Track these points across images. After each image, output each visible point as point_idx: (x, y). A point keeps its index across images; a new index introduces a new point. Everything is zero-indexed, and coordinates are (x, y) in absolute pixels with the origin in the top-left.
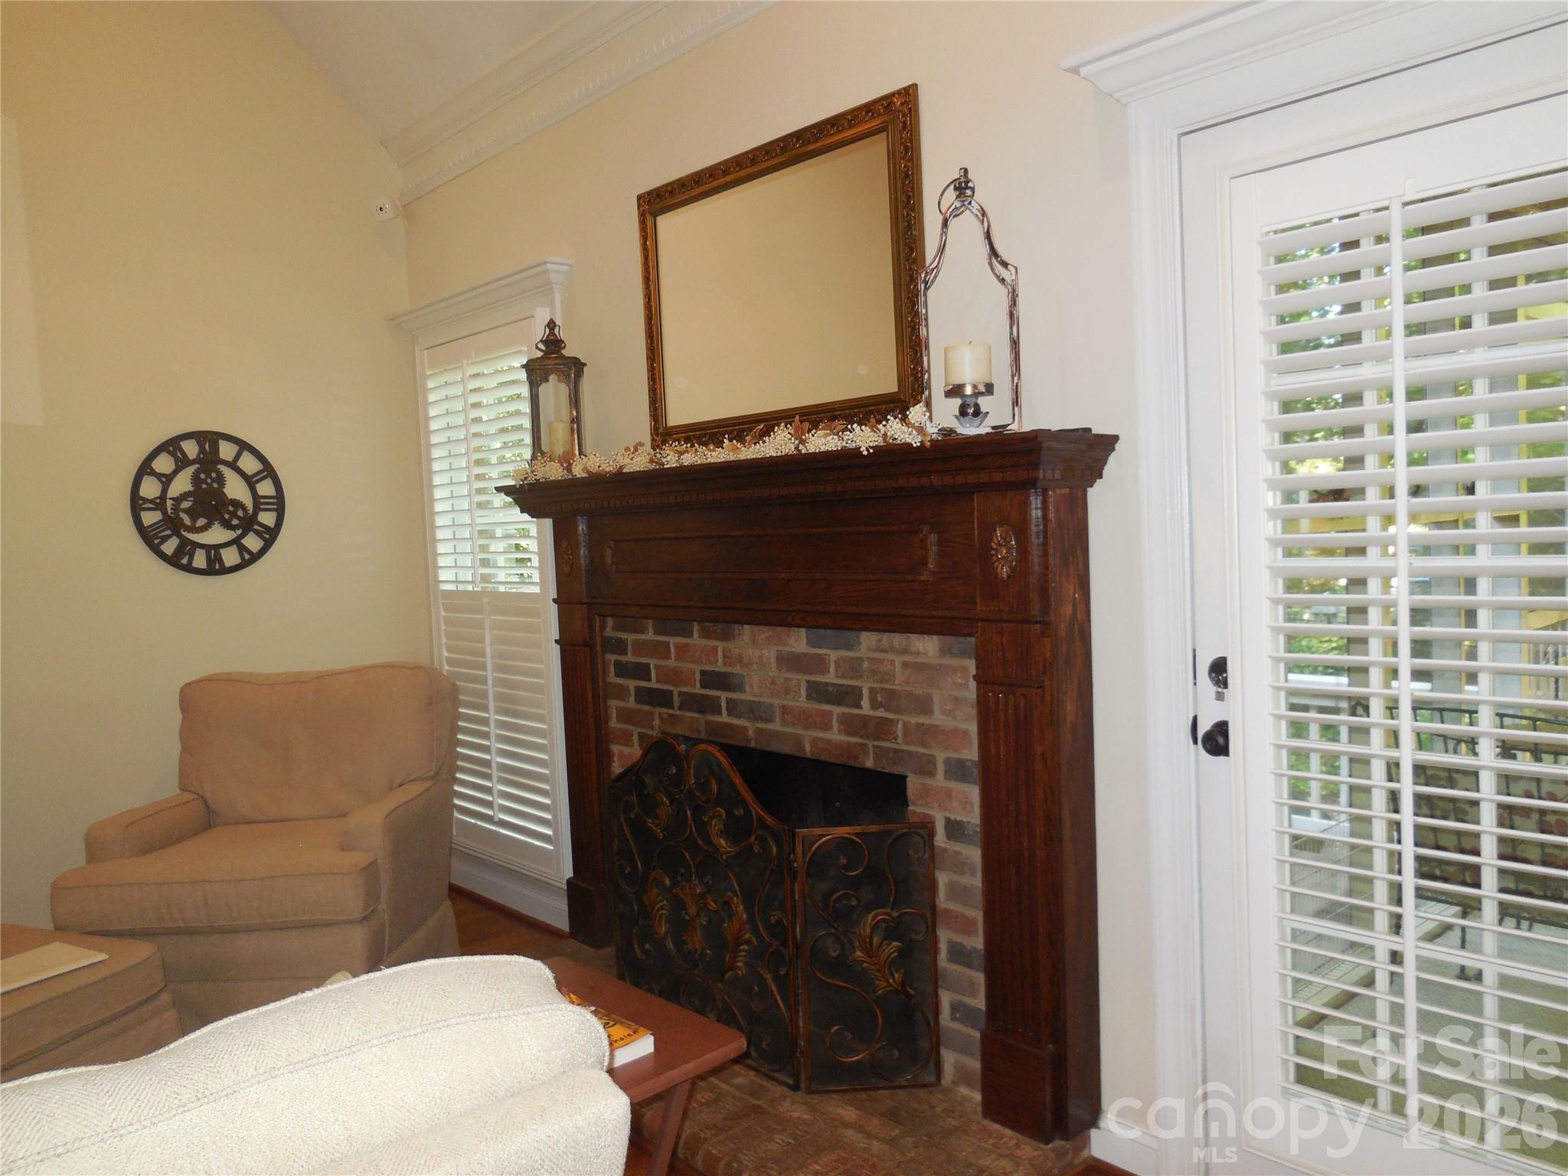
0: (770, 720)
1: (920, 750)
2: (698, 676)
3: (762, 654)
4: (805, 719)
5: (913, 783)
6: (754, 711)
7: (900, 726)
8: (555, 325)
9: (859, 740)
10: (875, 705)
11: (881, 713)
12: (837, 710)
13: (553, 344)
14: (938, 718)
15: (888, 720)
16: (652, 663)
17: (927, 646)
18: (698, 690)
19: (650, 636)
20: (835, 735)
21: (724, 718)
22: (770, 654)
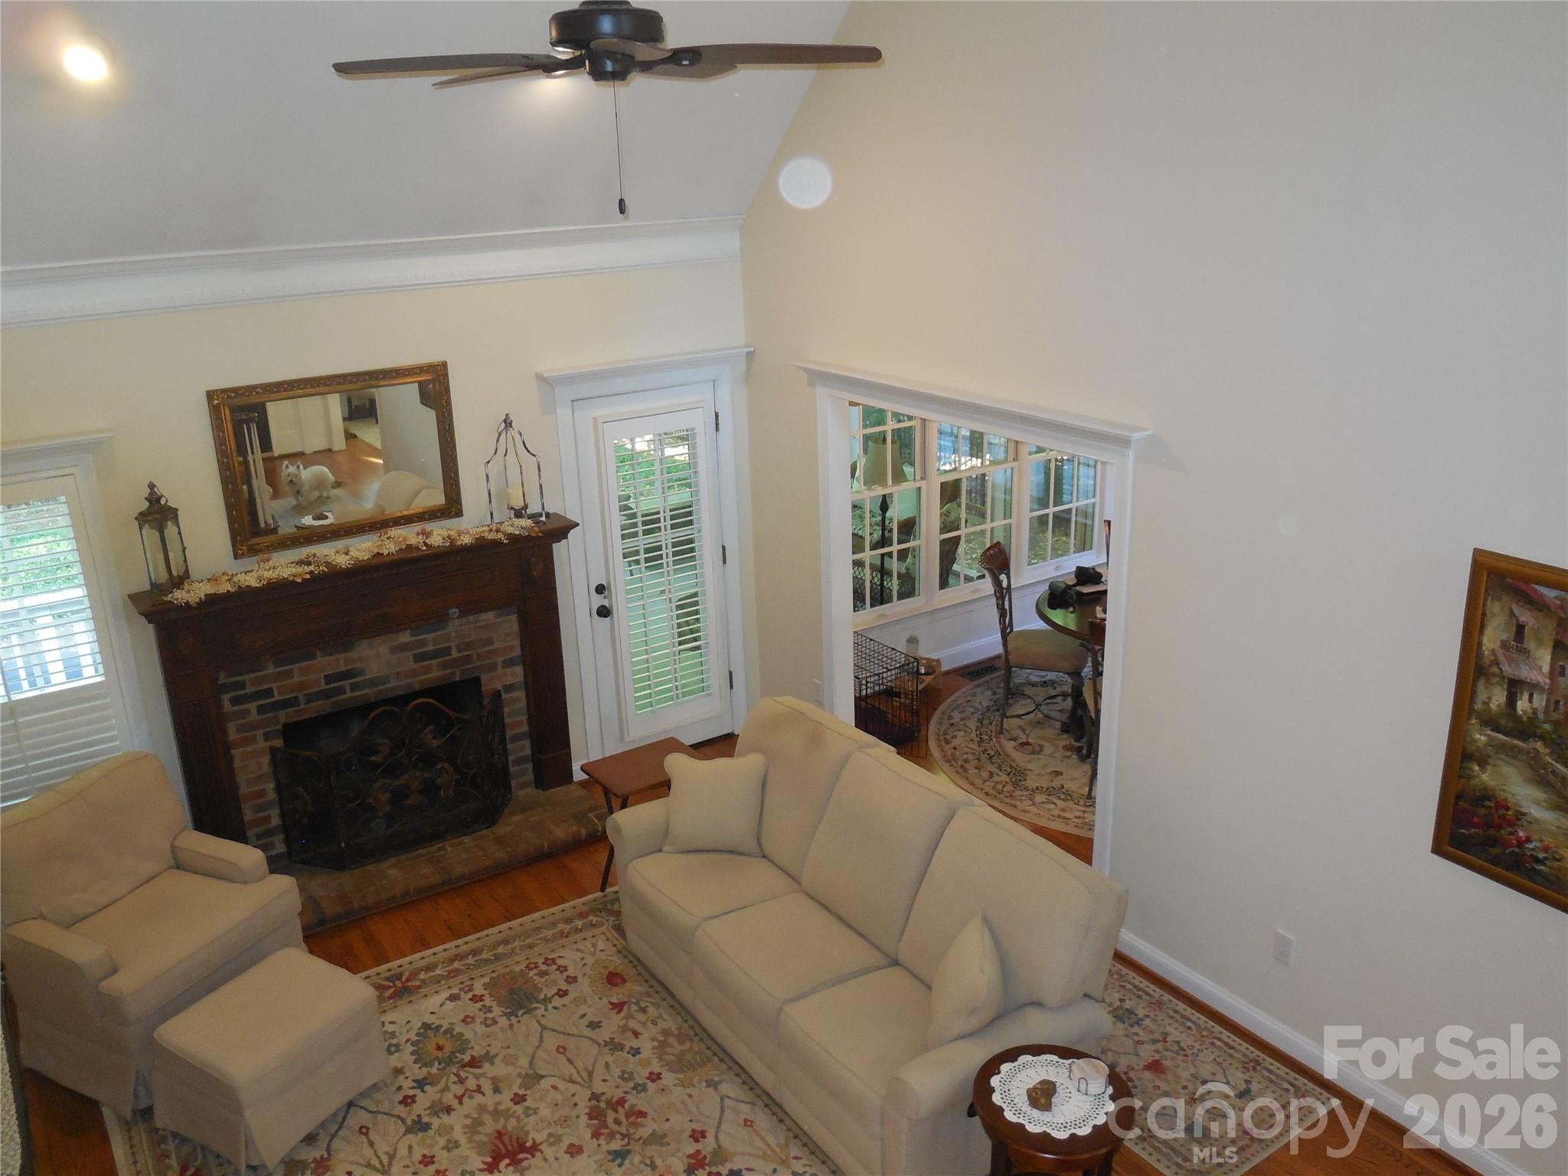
0: (389, 682)
1: (489, 661)
2: (323, 680)
3: (378, 651)
4: (414, 674)
5: (484, 678)
6: (372, 683)
7: (475, 656)
8: (154, 486)
9: (450, 671)
10: (460, 651)
11: (464, 653)
12: (434, 662)
13: (154, 499)
14: (497, 645)
15: (468, 655)
16: (274, 686)
17: (488, 617)
18: (324, 687)
19: (271, 669)
20: (435, 674)
21: (349, 694)
22: (383, 649)
